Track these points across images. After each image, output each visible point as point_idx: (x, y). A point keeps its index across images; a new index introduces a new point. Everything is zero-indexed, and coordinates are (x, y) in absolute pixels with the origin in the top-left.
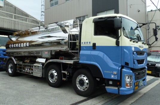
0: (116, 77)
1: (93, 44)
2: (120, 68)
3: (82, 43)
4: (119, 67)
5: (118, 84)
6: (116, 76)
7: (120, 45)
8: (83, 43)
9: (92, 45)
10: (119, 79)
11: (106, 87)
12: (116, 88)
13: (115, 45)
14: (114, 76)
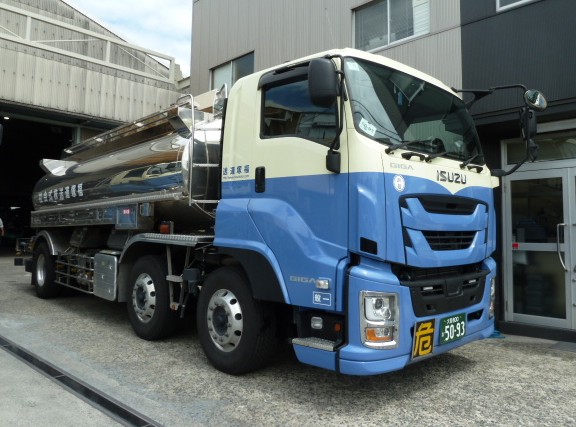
0: (327, 302)
1: (257, 170)
2: (343, 265)
3: (226, 170)
4: (340, 260)
5: (337, 328)
6: (328, 296)
7: (344, 170)
8: (229, 172)
9: (252, 176)
10: (339, 309)
11: (295, 341)
12: (329, 347)
13: (327, 172)
14: (323, 296)
